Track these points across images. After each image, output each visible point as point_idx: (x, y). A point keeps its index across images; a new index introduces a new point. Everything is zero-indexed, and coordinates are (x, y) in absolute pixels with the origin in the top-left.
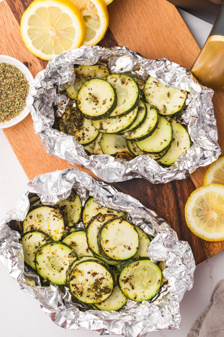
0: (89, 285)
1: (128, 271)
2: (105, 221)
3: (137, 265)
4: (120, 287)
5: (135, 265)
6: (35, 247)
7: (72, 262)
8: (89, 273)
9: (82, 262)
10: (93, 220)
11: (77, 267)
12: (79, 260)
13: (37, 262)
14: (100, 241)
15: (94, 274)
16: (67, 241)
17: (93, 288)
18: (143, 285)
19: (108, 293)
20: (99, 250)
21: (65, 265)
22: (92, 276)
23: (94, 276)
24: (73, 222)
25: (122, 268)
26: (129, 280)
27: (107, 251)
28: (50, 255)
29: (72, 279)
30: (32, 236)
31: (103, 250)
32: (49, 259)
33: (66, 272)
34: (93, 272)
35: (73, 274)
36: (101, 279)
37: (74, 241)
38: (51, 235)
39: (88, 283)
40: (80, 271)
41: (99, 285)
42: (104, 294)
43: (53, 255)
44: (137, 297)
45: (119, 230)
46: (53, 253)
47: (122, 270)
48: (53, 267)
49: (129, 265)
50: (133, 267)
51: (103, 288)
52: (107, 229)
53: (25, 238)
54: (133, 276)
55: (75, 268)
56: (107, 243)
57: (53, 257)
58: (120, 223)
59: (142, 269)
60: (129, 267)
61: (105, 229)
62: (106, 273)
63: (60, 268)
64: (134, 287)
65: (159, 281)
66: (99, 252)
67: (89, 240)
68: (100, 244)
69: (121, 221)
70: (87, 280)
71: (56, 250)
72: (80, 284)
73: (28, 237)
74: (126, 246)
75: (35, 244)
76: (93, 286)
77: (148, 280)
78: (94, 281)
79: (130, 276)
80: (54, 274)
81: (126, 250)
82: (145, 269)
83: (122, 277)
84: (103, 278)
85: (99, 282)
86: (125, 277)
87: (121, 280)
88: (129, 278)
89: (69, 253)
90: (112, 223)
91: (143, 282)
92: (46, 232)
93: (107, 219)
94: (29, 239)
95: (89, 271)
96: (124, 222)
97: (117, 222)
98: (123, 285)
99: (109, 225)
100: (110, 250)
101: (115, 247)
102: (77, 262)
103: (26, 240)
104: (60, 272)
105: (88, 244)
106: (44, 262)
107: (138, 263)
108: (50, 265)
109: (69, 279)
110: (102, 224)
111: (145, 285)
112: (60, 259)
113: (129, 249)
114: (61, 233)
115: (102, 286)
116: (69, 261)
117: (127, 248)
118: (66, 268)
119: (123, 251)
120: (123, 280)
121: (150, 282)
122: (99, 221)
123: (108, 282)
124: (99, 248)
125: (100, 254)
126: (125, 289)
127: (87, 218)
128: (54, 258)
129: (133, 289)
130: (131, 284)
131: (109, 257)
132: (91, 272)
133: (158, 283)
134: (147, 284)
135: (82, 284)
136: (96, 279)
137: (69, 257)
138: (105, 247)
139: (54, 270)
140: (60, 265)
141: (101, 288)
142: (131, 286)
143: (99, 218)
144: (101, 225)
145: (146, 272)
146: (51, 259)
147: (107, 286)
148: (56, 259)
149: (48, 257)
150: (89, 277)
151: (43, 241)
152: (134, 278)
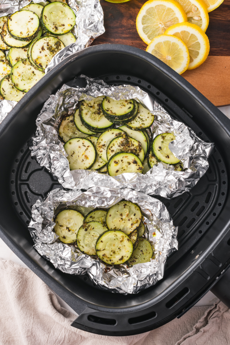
0: (50, 56)
1: (49, 25)
2: (7, 31)
3: (46, 17)
4: (60, 35)
5: (46, 19)
6: (12, 89)
7: (29, 62)
8: (40, 52)
9: (31, 55)
10: (3, 39)
11: (33, 60)
12: (29, 57)
13: (23, 90)
14: (19, 38)
15: (43, 49)
16: (13, 62)
17: (53, 53)
18: (63, 18)
19: (60, 43)
20: (26, 41)
21: (30, 69)
22: (44, 51)
23: (44, 50)
24: (3, 56)
25: (45, 28)
26: (56, 26)
27: (28, 35)
28: (20, 78)
29: (41, 66)
30: (3, 88)
31: (27, 38)
32: (23, 80)
33: (36, 69)
34: (41, 49)
35: (38, 64)
36: (48, 45)
37: (15, 59)
38: (6, 73)
39: (48, 56)
40: (37, 59)
41: (52, 49)
42: (61, 47)
43: (21, 76)
44: (71, 24)
45: (16, 23)
46: (19, 75)
47: (47, 29)
48: (30, 79)
49: (44, 22)
50: (47, 20)
51: (56, 46)
52: (12, 30)
53: (4, 94)
54: (54, 23)
55: (34, 61)
56: (22, 33)
57: (22, 76)
58: (11, 20)
59: (51, 15)
60: (45, 23)
61: (12, 32)
62: (45, 39)
63: (32, 73)
64: (63, 24)
65: (63, 5)
66: (28, 41)
67: (17, 46)
68: (22, 38)
69: (10, 19)
70: (46, 56)
71: (18, 72)
72: (48, 62)
73: (3, 92)
74: (29, 21)
75: (10, 88)
76: (52, 53)
77: (61, 13)
78: (48, 51)
79: (54, 24)
80: (36, 80)
81: (32, 21)
82: (51, 13)
83: (53, 31)
84: (48, 43)
85: (49, 47)
86: (53, 28)
87: (55, 32)
88: (55, 26)
89: (22, 63)
90: (9, 26)
91: (61, 17)
92: (3, 77)
93: (5, 29)
94: (5, 92)
95: (39, 52)
96: (11, 18)
97: (10, 23)
98: (59, 32)
99: (10, 29)
100: (28, 33)
101: (27, 29)
102: (30, 59)
103: (5, 94)
104: (35, 75)
105: (20, 48)
106: (24, 85)
107: (44, 16)
108: (29, 81)
109: (41, 68)
110: (8, 33)
111: (63, 16)
112: (25, 72)
113: (32, 19)
114: (7, 66)
115: (54, 47)
116: (28, 65)
117: (31, 20)
118: (33, 69)
119: (32, 24)
120: (55, 31)
121: (62, 12)
122: (5, 35)
123: (52, 41)
124: (24, 41)
125: (29, 41)
126: (62, 31)
127: (3, 47)
128: (24, 76)
129: (64, 25)
130: (60, 26)
131: (33, 35)
132: (40, 50)
133: (64, 6)
134: (63, 15)
135: (48, 61)
136: (47, 49)
137: (25, 64)
138: (25, 35)
139: (32, 79)
140: (30, 73)
141: (55, 47)
142: (61, 26)
143: (3, 34)
144: (9, 35)
145: (53, 13)
146: (24, 78)
147: (55, 42)
148: (24, 75)
149: (21, 80)
150: (44, 53)
151: (9, 81)
152: (56, 22)
